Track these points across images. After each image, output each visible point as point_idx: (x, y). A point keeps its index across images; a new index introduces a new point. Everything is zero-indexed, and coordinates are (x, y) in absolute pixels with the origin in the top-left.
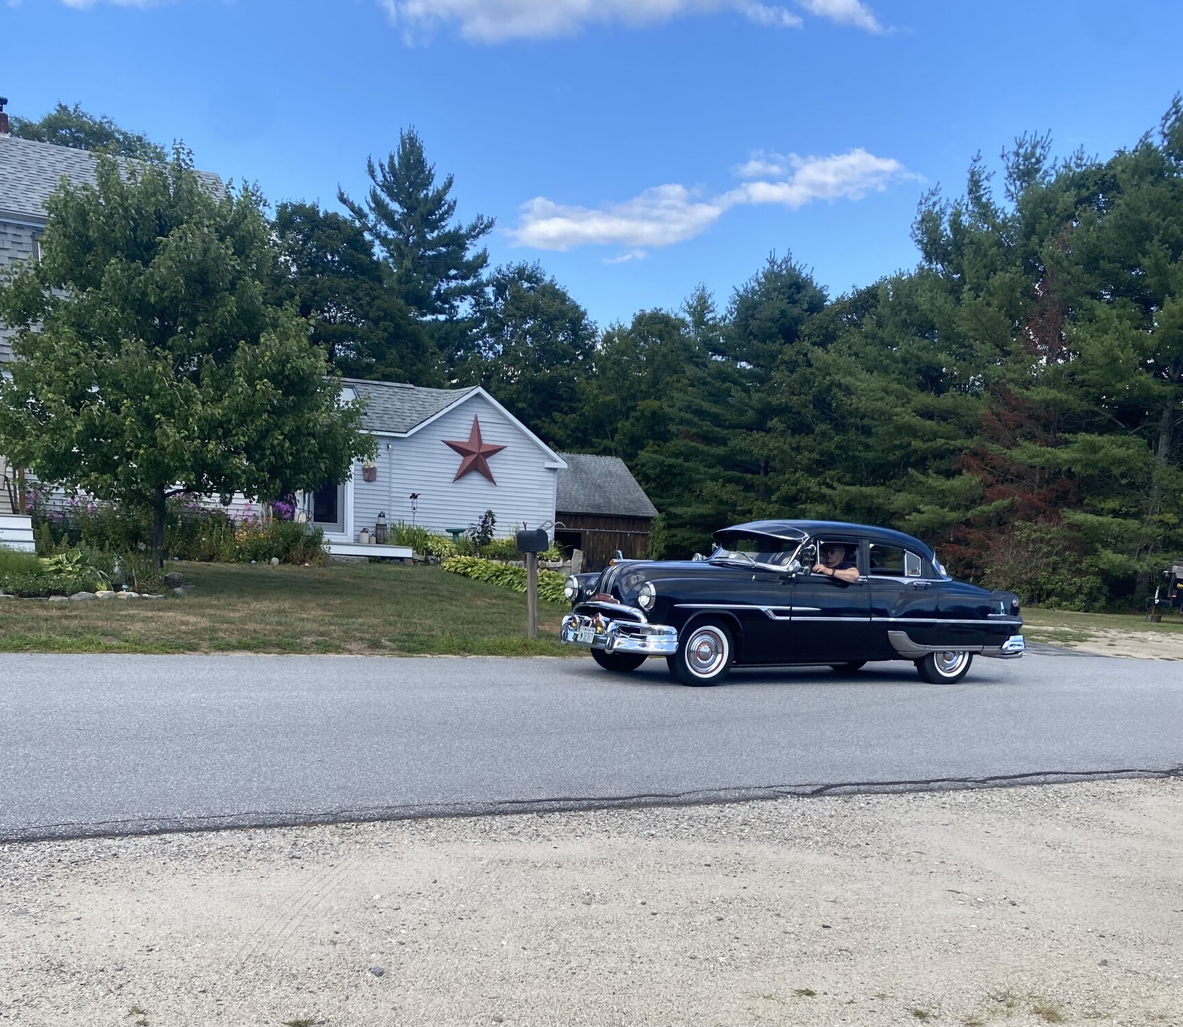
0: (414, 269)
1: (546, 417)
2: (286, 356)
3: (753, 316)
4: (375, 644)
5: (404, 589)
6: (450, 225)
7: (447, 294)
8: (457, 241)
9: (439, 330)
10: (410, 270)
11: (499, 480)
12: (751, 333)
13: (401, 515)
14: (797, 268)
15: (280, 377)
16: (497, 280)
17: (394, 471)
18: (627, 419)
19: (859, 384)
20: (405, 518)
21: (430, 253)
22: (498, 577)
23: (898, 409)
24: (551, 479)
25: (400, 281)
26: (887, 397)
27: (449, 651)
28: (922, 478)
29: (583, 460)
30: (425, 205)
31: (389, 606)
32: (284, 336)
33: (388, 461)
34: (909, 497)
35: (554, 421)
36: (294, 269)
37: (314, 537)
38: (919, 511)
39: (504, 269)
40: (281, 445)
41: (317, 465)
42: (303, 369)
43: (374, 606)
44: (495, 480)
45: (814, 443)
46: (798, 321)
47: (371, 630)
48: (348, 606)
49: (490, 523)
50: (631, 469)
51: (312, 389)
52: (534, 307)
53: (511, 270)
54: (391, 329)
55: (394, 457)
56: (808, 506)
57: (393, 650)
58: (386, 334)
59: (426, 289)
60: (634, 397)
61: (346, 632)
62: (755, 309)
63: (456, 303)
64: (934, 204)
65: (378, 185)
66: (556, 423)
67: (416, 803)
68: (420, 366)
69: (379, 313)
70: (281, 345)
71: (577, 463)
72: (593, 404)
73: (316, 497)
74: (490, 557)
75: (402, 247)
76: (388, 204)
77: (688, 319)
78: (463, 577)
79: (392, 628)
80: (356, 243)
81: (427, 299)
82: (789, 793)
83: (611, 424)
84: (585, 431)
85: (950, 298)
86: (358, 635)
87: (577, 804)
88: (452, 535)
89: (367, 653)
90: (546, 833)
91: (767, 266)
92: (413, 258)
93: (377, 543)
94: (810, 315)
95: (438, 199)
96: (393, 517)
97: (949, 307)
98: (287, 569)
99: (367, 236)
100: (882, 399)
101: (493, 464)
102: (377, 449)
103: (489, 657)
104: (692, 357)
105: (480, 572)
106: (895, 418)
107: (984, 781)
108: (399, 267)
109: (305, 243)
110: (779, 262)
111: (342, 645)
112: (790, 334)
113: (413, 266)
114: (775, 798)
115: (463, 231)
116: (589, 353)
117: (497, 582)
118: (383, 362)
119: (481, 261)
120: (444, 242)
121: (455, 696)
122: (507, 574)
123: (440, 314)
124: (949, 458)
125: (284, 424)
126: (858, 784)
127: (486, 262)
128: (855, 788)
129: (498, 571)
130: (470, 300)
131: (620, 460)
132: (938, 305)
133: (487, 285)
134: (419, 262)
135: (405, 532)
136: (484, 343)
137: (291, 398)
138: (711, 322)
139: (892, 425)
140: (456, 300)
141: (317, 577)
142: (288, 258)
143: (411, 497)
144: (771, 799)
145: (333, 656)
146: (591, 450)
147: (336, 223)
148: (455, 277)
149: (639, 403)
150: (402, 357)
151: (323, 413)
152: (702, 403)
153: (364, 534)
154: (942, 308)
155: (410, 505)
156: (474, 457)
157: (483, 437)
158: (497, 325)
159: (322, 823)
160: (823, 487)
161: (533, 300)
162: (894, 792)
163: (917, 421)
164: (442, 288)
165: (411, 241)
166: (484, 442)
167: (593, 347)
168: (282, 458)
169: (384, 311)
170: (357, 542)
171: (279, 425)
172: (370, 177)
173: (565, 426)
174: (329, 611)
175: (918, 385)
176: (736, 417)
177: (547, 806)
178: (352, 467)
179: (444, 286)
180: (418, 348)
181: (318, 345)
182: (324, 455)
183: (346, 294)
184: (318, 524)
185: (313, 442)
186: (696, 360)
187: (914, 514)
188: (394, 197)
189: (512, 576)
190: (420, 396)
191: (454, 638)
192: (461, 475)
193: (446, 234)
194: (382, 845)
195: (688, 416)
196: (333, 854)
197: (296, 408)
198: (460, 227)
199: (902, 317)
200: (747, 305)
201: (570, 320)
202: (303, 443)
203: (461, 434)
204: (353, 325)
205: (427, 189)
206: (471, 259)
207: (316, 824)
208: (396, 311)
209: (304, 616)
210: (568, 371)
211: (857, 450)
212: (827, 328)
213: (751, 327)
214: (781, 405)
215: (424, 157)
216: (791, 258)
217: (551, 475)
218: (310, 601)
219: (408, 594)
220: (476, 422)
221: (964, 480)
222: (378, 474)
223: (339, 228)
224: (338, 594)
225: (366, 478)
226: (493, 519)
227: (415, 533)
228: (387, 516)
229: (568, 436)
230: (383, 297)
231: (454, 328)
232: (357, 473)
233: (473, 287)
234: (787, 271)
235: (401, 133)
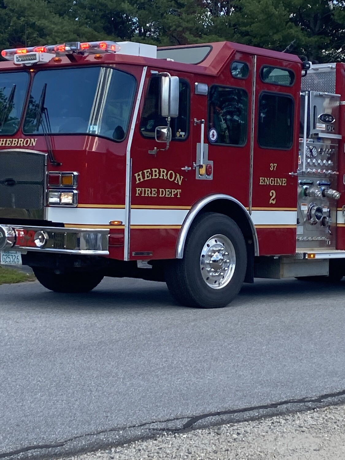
82: (163, 430)
107: (319, 400)
114: (153, 437)
126: (219, 414)
128: (217, 418)
144: (151, 438)
162: (253, 419)
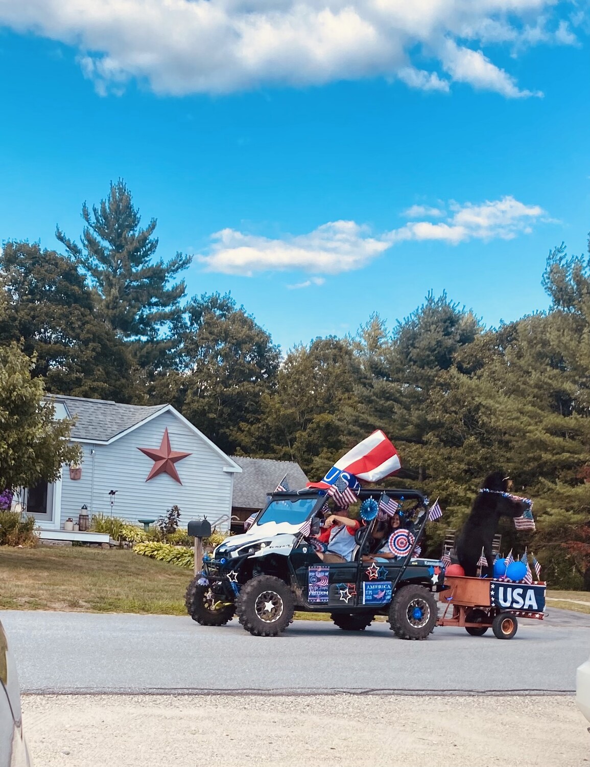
0: (121, 297)
1: (234, 426)
2: (13, 386)
3: (413, 345)
4: (75, 604)
5: (100, 566)
6: (153, 260)
7: (149, 319)
8: (158, 275)
9: (141, 350)
10: (117, 298)
11: (184, 481)
12: (411, 360)
13: (102, 509)
14: (451, 305)
15: (8, 402)
16: (193, 307)
17: (96, 472)
18: (305, 429)
19: (497, 406)
20: (105, 510)
21: (135, 284)
22: (178, 559)
23: (530, 428)
24: (229, 482)
25: (107, 307)
26: (522, 417)
27: (131, 610)
28: (550, 485)
29: (264, 464)
30: (131, 244)
31: (86, 578)
32: (12, 371)
33: (91, 463)
34: (542, 501)
35: (240, 429)
36: (16, 297)
37: (27, 524)
38: (546, 513)
39: (199, 298)
40: (6, 452)
41: (34, 467)
42: (25, 396)
43: (75, 577)
44: (181, 480)
45: (463, 455)
46: (451, 350)
47: (71, 594)
48: (54, 577)
49: (176, 515)
50: (306, 472)
51: (31, 410)
52: (225, 333)
53: (206, 299)
54: (99, 350)
55: (96, 460)
56: (455, 508)
57: (87, 609)
58: (94, 353)
59: (131, 314)
60: (311, 411)
61: (52, 595)
62: (415, 339)
63: (157, 327)
64: (561, 259)
65: (91, 226)
66: (243, 431)
67: (95, 686)
68: (123, 381)
69: (89, 335)
70: (9, 376)
71: (259, 466)
72: (275, 416)
73: (30, 492)
74: (175, 543)
75: (111, 278)
76: (99, 242)
77: (364, 343)
78: (150, 559)
79: (88, 593)
80: (71, 276)
81: (131, 322)
82: (344, 692)
83: (291, 434)
84: (267, 440)
85: (575, 336)
86: (61, 597)
87: (200, 692)
88: (143, 524)
89: (67, 610)
90: (177, 704)
91: (426, 303)
92: (120, 288)
93: (80, 530)
94: (461, 345)
95: (143, 240)
96: (94, 509)
97: (573, 344)
98: (4, 549)
99: (81, 271)
100: (517, 418)
101: (180, 468)
102: (82, 457)
103: (162, 615)
104: (360, 379)
105: (164, 554)
106: (528, 434)
107: (484, 692)
108: (108, 295)
109: (26, 275)
110: (436, 300)
111: (49, 604)
112: (444, 362)
113: (119, 294)
114: (334, 695)
115: (164, 266)
116: (272, 371)
117: (177, 563)
118: (91, 377)
119: (179, 291)
120: (148, 275)
121: (130, 635)
122: (186, 557)
123: (143, 335)
124: (575, 468)
125: (9, 436)
126: (394, 690)
127: (184, 292)
129: (179, 554)
130: (169, 324)
131: (297, 464)
132: (564, 342)
133: (184, 312)
134: (124, 292)
135: (103, 521)
136: (180, 361)
137: (15, 417)
138: (384, 346)
139: (526, 441)
140: (157, 324)
141: (29, 556)
142: (11, 287)
143: (110, 494)
144: (332, 695)
145: (41, 611)
146: (273, 455)
147: (54, 260)
148: (156, 304)
149: (315, 416)
150: (107, 373)
151: (39, 429)
152: (368, 418)
153: (69, 523)
154: (567, 345)
155: (109, 500)
156: (163, 462)
157: (171, 446)
158: (193, 346)
159: (35, 694)
160: (468, 492)
161: (224, 326)
163: (547, 437)
164: (145, 313)
165: (119, 273)
166: (172, 450)
167: (276, 367)
168: (7, 462)
169: (94, 334)
170: (63, 529)
171: (5, 437)
172: (84, 220)
173: (250, 434)
174: (39, 581)
175: (551, 406)
176: (397, 431)
177: (180, 691)
178: (61, 470)
179: (146, 312)
180: (122, 365)
181: (38, 377)
182: (40, 460)
183: (60, 319)
184: (31, 514)
185: (31, 450)
186: (362, 380)
187: (544, 515)
188: (104, 236)
189: (190, 558)
190: (121, 411)
191: (136, 601)
192: (154, 475)
193: (149, 268)
194: (72, 706)
195: (356, 428)
196: (41, 708)
197: (19, 425)
198: (162, 263)
199: (537, 349)
200: (408, 336)
201: (256, 344)
202: (23, 451)
203: (154, 443)
204: (66, 345)
205: (133, 230)
206: (171, 289)
207: (31, 694)
208: (103, 334)
209: (19, 583)
210: (254, 387)
211: (499, 461)
212: (476, 356)
213: (411, 355)
214: (435, 420)
215: (131, 204)
216: (446, 297)
217: (229, 477)
218: (23, 573)
219: (102, 570)
220: (167, 433)
221: (585, 488)
222: (82, 474)
223: (56, 265)
224: (46, 568)
225: (72, 477)
226: (178, 513)
227: (112, 523)
228: (89, 509)
229: (253, 443)
230: (92, 322)
231: (154, 347)
232: (65, 472)
233: (172, 313)
234: (442, 308)
235: (111, 184)
